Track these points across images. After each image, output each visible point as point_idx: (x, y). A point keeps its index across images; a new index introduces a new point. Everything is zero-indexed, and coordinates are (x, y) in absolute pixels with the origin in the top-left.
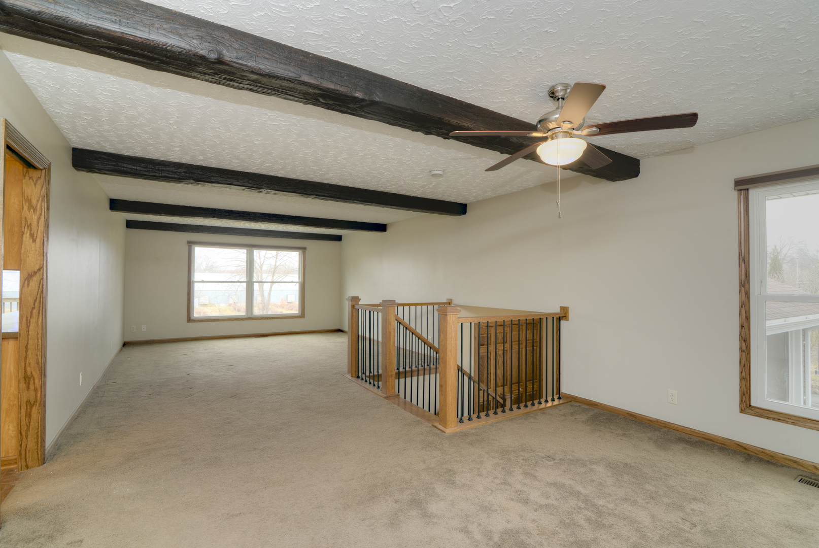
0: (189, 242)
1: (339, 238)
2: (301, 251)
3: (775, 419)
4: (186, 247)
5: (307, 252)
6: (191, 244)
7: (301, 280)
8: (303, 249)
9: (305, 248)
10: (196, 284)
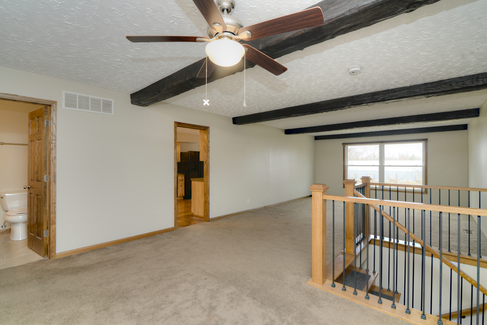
0: (343, 144)
1: (465, 127)
2: (424, 142)
4: (342, 146)
5: (429, 142)
6: (344, 144)
7: (424, 165)
8: (426, 140)
10: (349, 167)
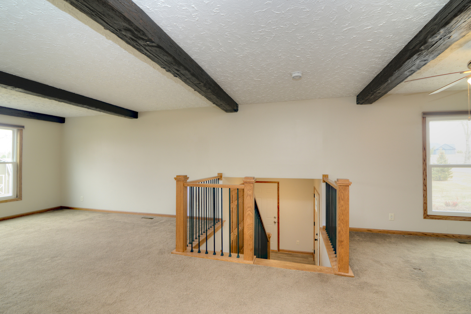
3: (438, 219)
7: (16, 160)
8: (19, 128)
9: (23, 127)
